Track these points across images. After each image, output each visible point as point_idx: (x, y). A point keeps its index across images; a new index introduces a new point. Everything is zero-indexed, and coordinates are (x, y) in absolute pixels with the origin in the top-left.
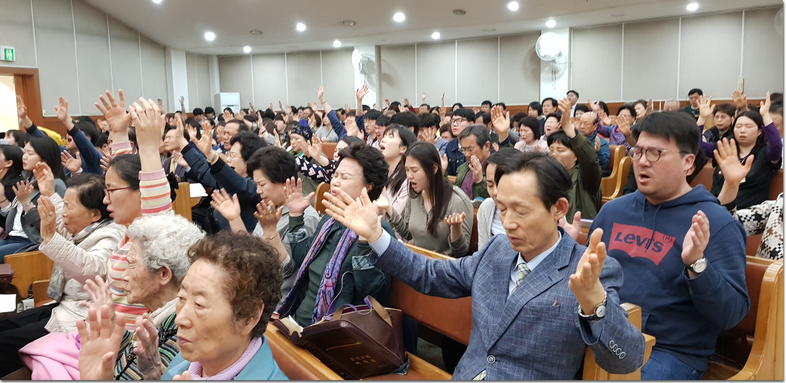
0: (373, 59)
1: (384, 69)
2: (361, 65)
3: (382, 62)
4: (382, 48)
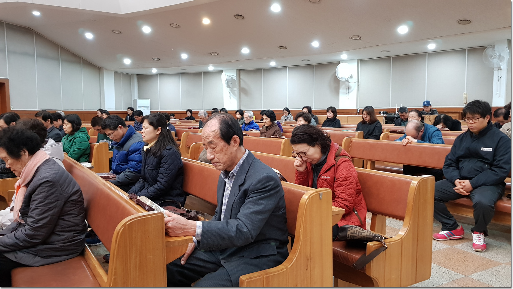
0: (235, 78)
1: (243, 85)
2: (227, 81)
3: (241, 80)
4: (241, 72)
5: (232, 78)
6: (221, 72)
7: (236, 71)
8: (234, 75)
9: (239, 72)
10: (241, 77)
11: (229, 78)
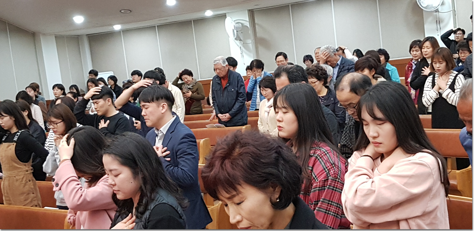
0: (247, 24)
1: (260, 33)
3: (256, 26)
4: (255, 13)
5: (242, 24)
6: (224, 16)
7: (247, 12)
8: (244, 19)
9: (252, 13)
10: (256, 22)
11: (237, 25)
